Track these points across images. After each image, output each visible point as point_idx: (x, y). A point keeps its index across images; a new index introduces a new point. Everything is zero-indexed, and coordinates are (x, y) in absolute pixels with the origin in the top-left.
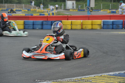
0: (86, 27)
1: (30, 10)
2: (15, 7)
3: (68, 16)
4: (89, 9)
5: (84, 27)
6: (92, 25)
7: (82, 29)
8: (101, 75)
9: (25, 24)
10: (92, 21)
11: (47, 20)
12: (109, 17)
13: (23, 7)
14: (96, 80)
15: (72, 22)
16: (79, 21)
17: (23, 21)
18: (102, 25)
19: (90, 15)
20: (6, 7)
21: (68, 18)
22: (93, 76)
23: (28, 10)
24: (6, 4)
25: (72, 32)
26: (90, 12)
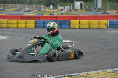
0: (93, 26)
1: (41, 10)
2: (27, 7)
3: (76, 16)
4: (96, 9)
5: (91, 26)
6: (99, 24)
7: (89, 28)
8: (107, 71)
9: (36, 23)
10: (99, 21)
11: (57, 20)
12: (115, 17)
13: (34, 7)
14: (102, 75)
15: (79, 21)
16: (87, 21)
17: (34, 20)
18: (108, 24)
19: (98, 15)
20: (18, 8)
21: (76, 18)
22: (99, 71)
23: (39, 10)
24: (18, 5)
25: (80, 31)
26: (97, 12)
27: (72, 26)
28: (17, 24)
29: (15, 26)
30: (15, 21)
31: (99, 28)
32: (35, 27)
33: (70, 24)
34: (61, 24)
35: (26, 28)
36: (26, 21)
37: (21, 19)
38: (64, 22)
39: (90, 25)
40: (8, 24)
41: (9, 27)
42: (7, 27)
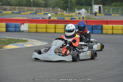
3: (107, 21)
15: (113, 26)
17: (64, 25)
21: (107, 23)
25: (113, 36)
27: (104, 31)
28: (46, 28)
29: (44, 30)
30: (44, 25)
33: (102, 29)
34: (92, 29)
35: (55, 32)
36: (55, 25)
37: (49, 23)
38: (96, 27)
40: (37, 28)
41: (38, 31)
42: (36, 31)
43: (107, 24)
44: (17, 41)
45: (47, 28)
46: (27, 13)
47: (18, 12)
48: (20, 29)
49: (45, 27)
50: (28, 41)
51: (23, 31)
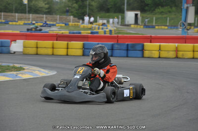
0: (183, 55)
3: (151, 36)
4: (184, 25)
5: (180, 54)
6: (194, 51)
7: (177, 57)
9: (84, 48)
10: (194, 46)
11: (118, 42)
13: (57, 20)
15: (160, 45)
16: (172, 45)
17: (82, 43)
19: (187, 36)
21: (151, 40)
25: (161, 62)
26: (186, 31)
27: (146, 54)
28: (53, 48)
29: (50, 51)
30: (49, 43)
31: (193, 58)
32: (84, 55)
33: (143, 50)
34: (127, 50)
35: (67, 55)
36: (68, 43)
37: (57, 40)
38: (133, 46)
39: (179, 52)
40: (37, 48)
41: (39, 53)
42: (36, 53)
43: (151, 42)
44: (7, 69)
45: (55, 47)
46: (19, 24)
47: (3, 21)
48: (9, 49)
49: (51, 46)
50: (24, 69)
51: (15, 52)
